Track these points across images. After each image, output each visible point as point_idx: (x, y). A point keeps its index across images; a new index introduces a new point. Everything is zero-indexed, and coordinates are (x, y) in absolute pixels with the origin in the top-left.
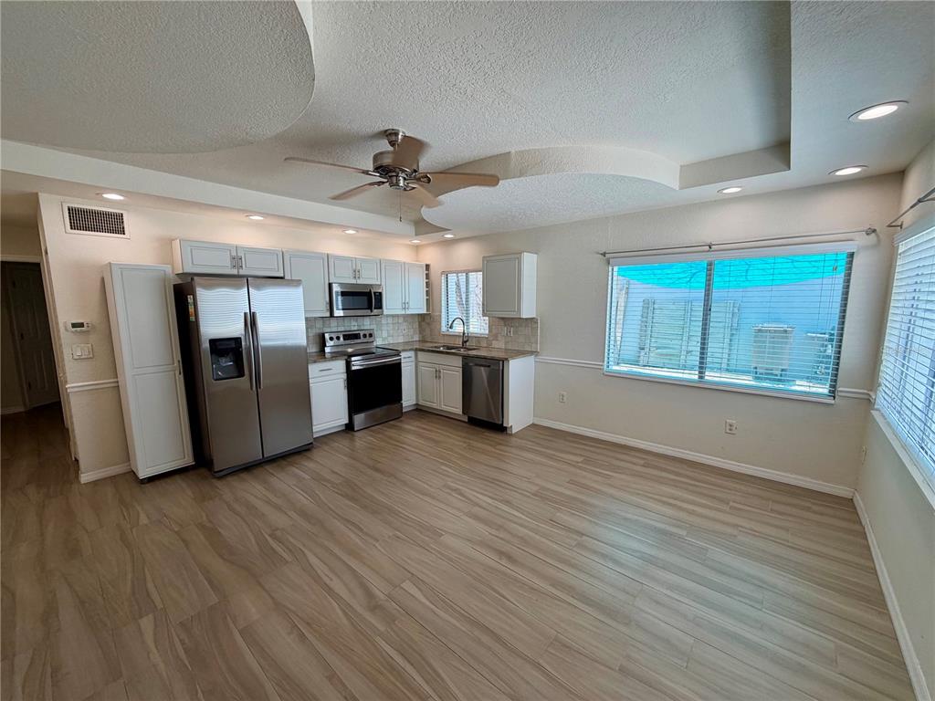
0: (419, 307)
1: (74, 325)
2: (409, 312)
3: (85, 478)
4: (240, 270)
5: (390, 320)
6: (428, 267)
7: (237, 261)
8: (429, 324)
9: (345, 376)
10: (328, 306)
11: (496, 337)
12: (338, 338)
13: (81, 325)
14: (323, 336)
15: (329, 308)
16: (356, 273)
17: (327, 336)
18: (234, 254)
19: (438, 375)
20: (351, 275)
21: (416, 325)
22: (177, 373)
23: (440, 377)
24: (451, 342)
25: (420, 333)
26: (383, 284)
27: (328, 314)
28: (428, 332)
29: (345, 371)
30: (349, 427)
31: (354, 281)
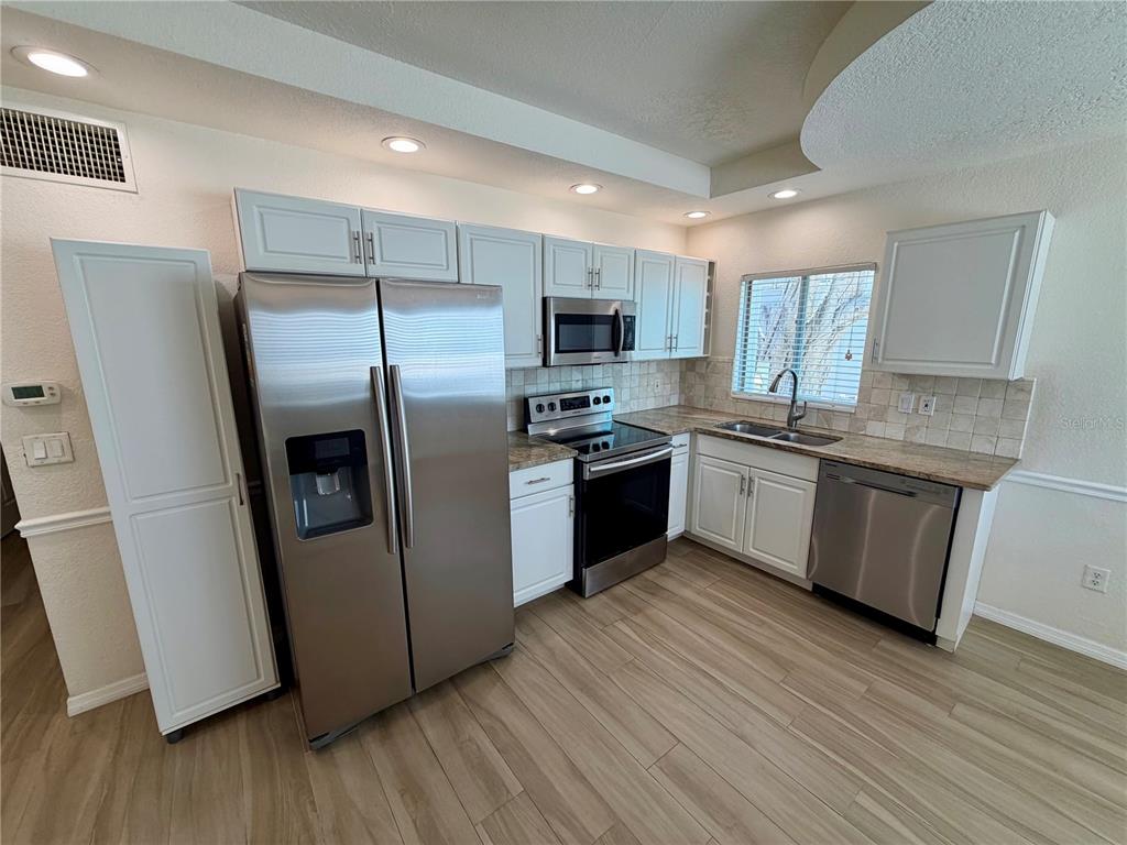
0: (691, 347)
1: (20, 392)
2: (676, 355)
3: (76, 705)
4: (371, 267)
5: (636, 369)
6: (712, 265)
7: (363, 245)
8: (702, 377)
9: (570, 490)
10: (541, 344)
11: (880, 414)
12: (552, 406)
13: (36, 391)
14: (525, 402)
15: (541, 349)
16: (594, 278)
17: (533, 403)
18: (357, 228)
19: (746, 487)
20: (583, 279)
21: (676, 377)
22: (235, 501)
23: (750, 492)
24: (756, 415)
25: (682, 392)
26: (638, 300)
27: (540, 363)
28: (699, 390)
29: (571, 479)
30: (574, 588)
31: (586, 294)
